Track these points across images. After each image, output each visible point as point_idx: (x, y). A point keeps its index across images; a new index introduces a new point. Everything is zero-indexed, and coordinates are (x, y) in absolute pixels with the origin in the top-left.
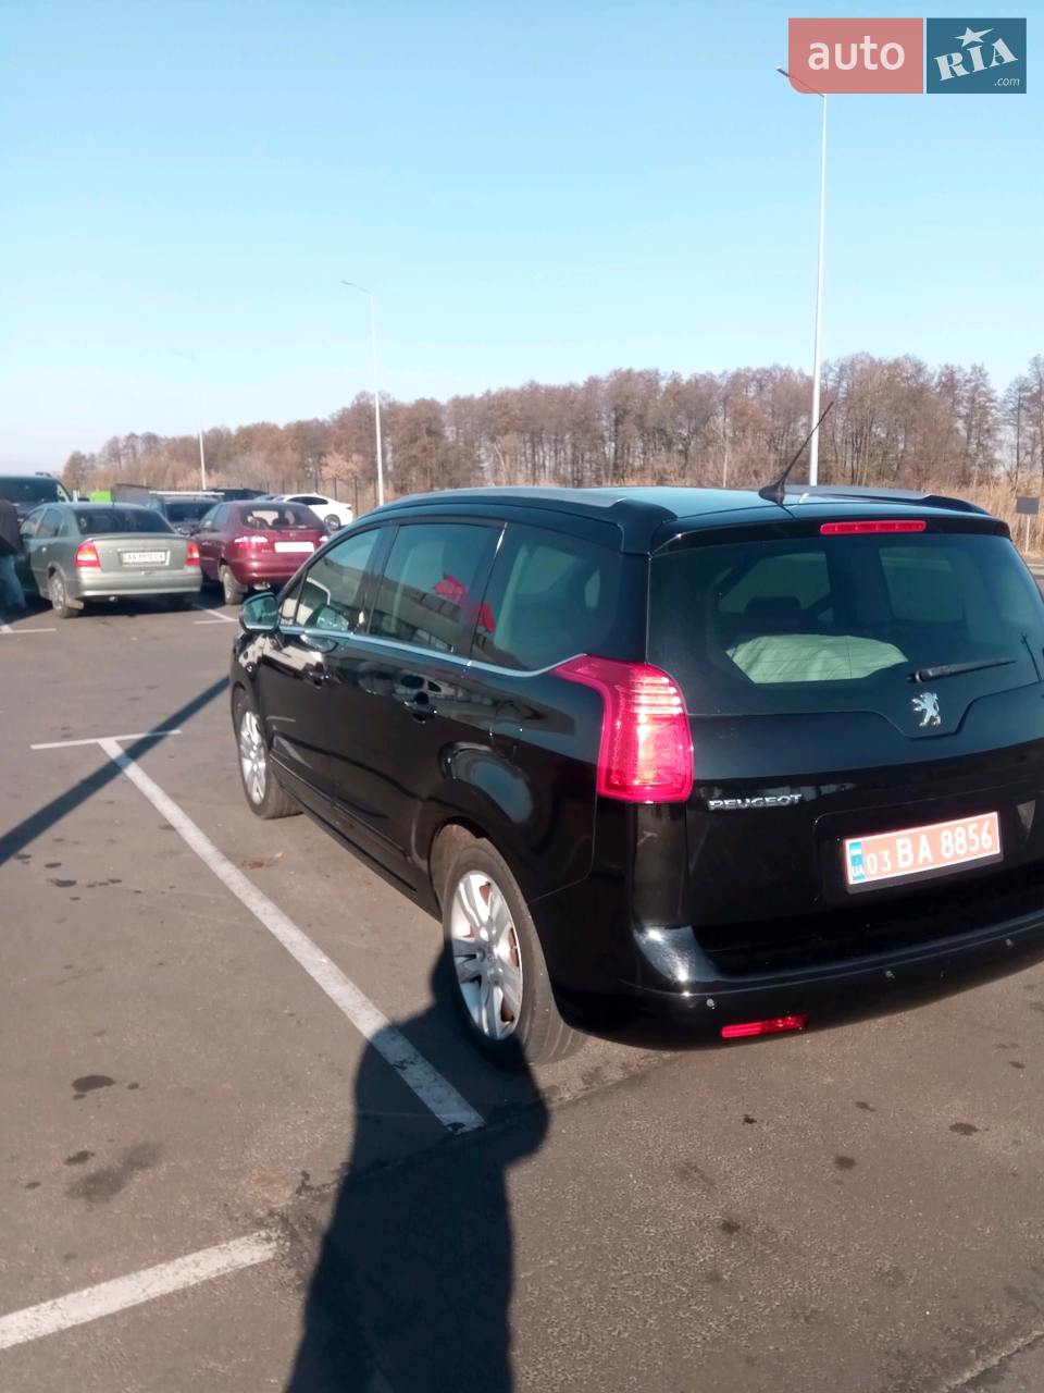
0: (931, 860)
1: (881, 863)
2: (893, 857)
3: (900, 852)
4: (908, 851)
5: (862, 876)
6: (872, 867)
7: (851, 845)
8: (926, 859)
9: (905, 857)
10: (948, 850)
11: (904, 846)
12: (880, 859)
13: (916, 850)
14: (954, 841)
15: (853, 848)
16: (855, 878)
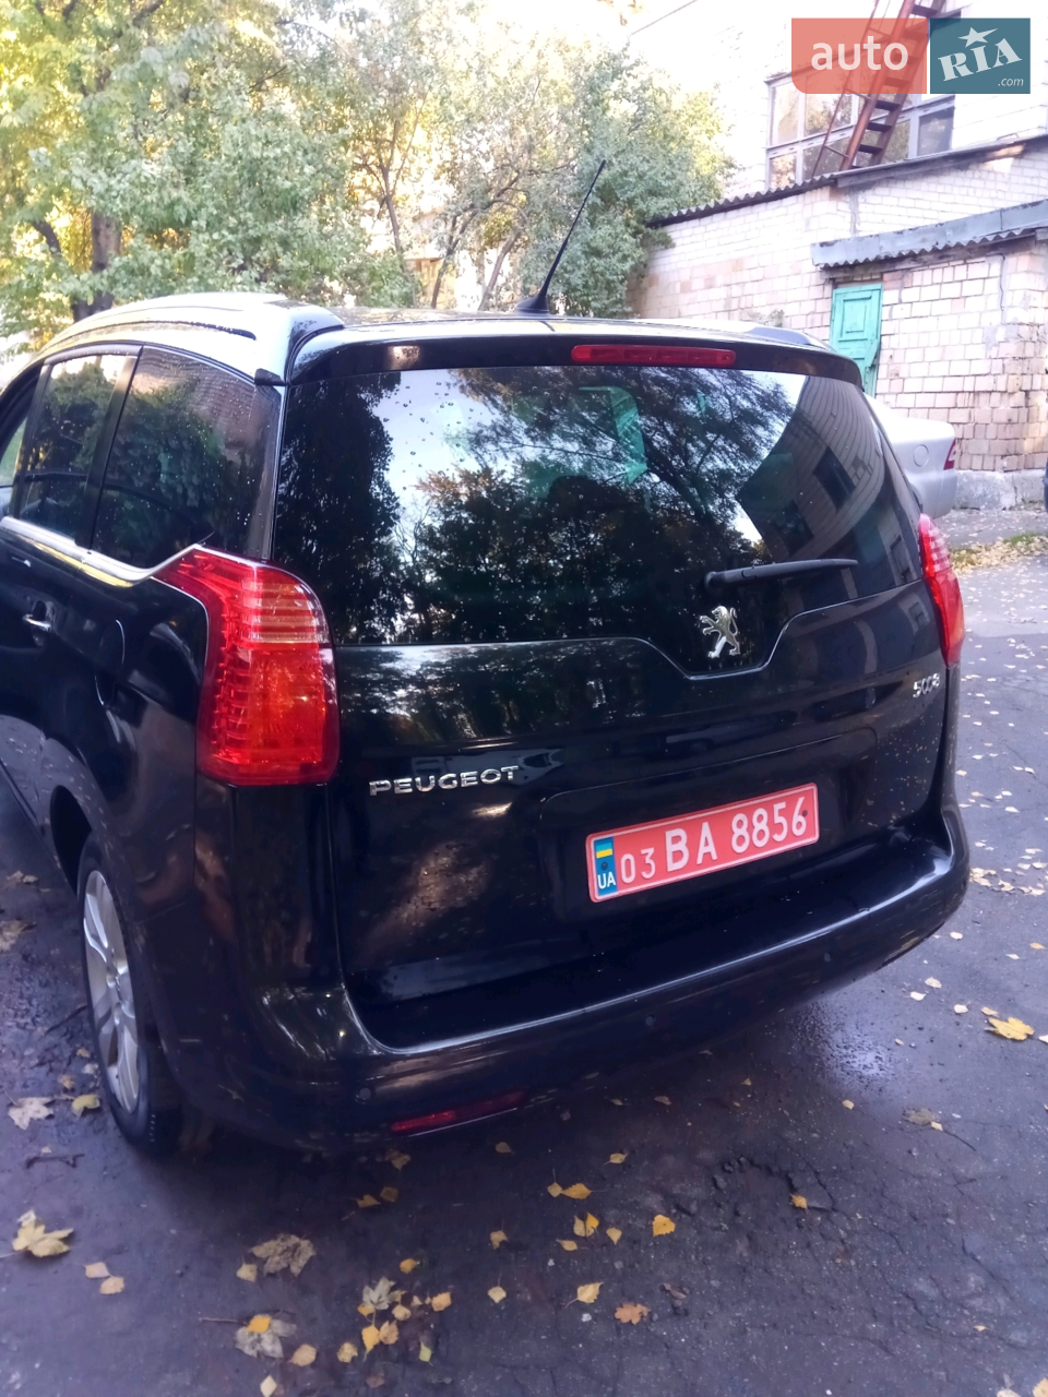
0: (715, 857)
1: (642, 865)
2: (660, 857)
3: (671, 848)
4: (682, 846)
5: (612, 888)
6: (629, 874)
7: (596, 843)
8: (708, 855)
9: (678, 855)
10: (741, 840)
11: (676, 839)
12: (640, 859)
13: (693, 845)
14: (751, 828)
15: (597, 850)
16: (601, 892)
